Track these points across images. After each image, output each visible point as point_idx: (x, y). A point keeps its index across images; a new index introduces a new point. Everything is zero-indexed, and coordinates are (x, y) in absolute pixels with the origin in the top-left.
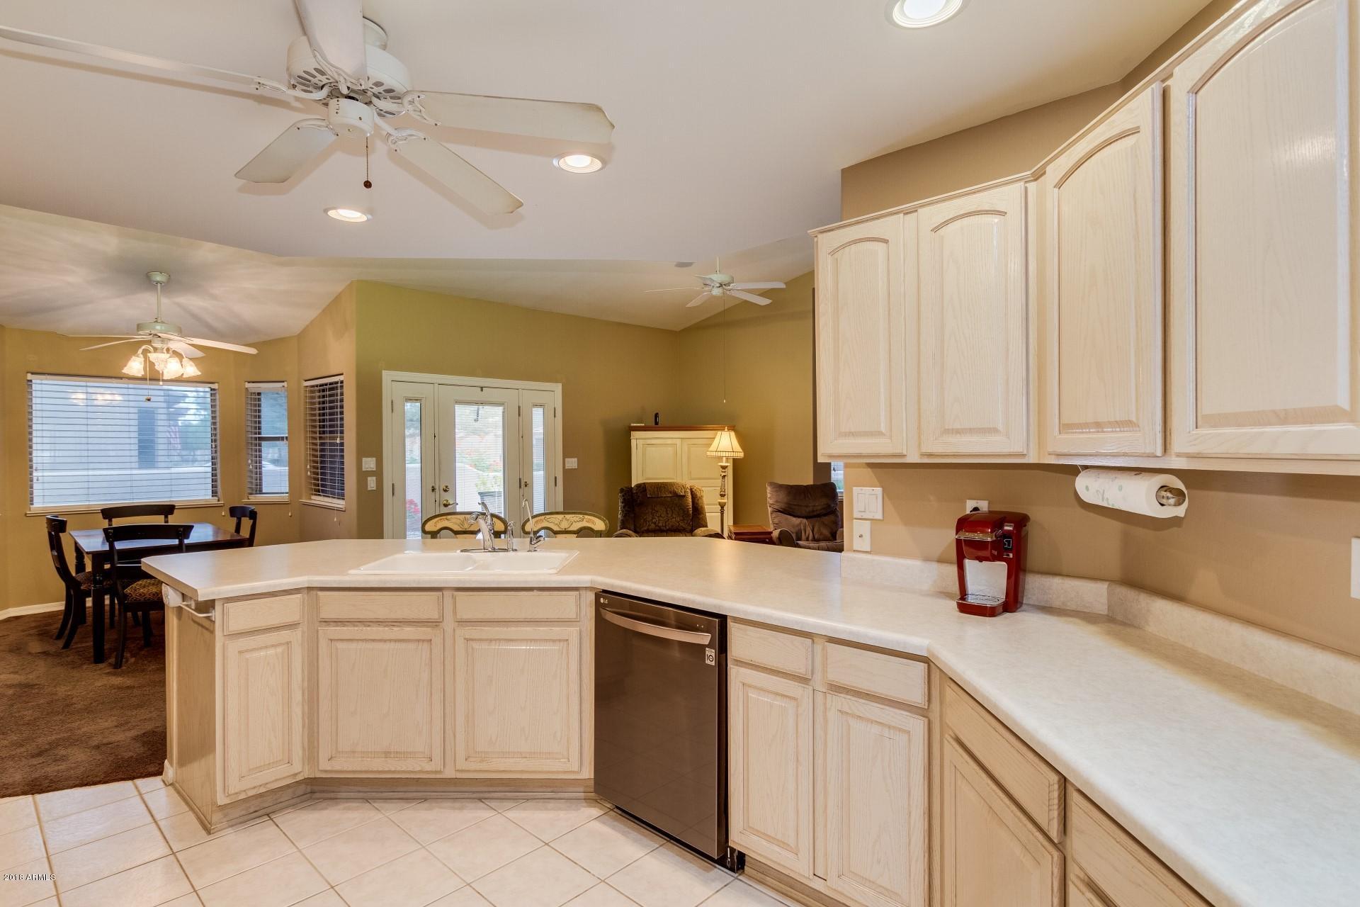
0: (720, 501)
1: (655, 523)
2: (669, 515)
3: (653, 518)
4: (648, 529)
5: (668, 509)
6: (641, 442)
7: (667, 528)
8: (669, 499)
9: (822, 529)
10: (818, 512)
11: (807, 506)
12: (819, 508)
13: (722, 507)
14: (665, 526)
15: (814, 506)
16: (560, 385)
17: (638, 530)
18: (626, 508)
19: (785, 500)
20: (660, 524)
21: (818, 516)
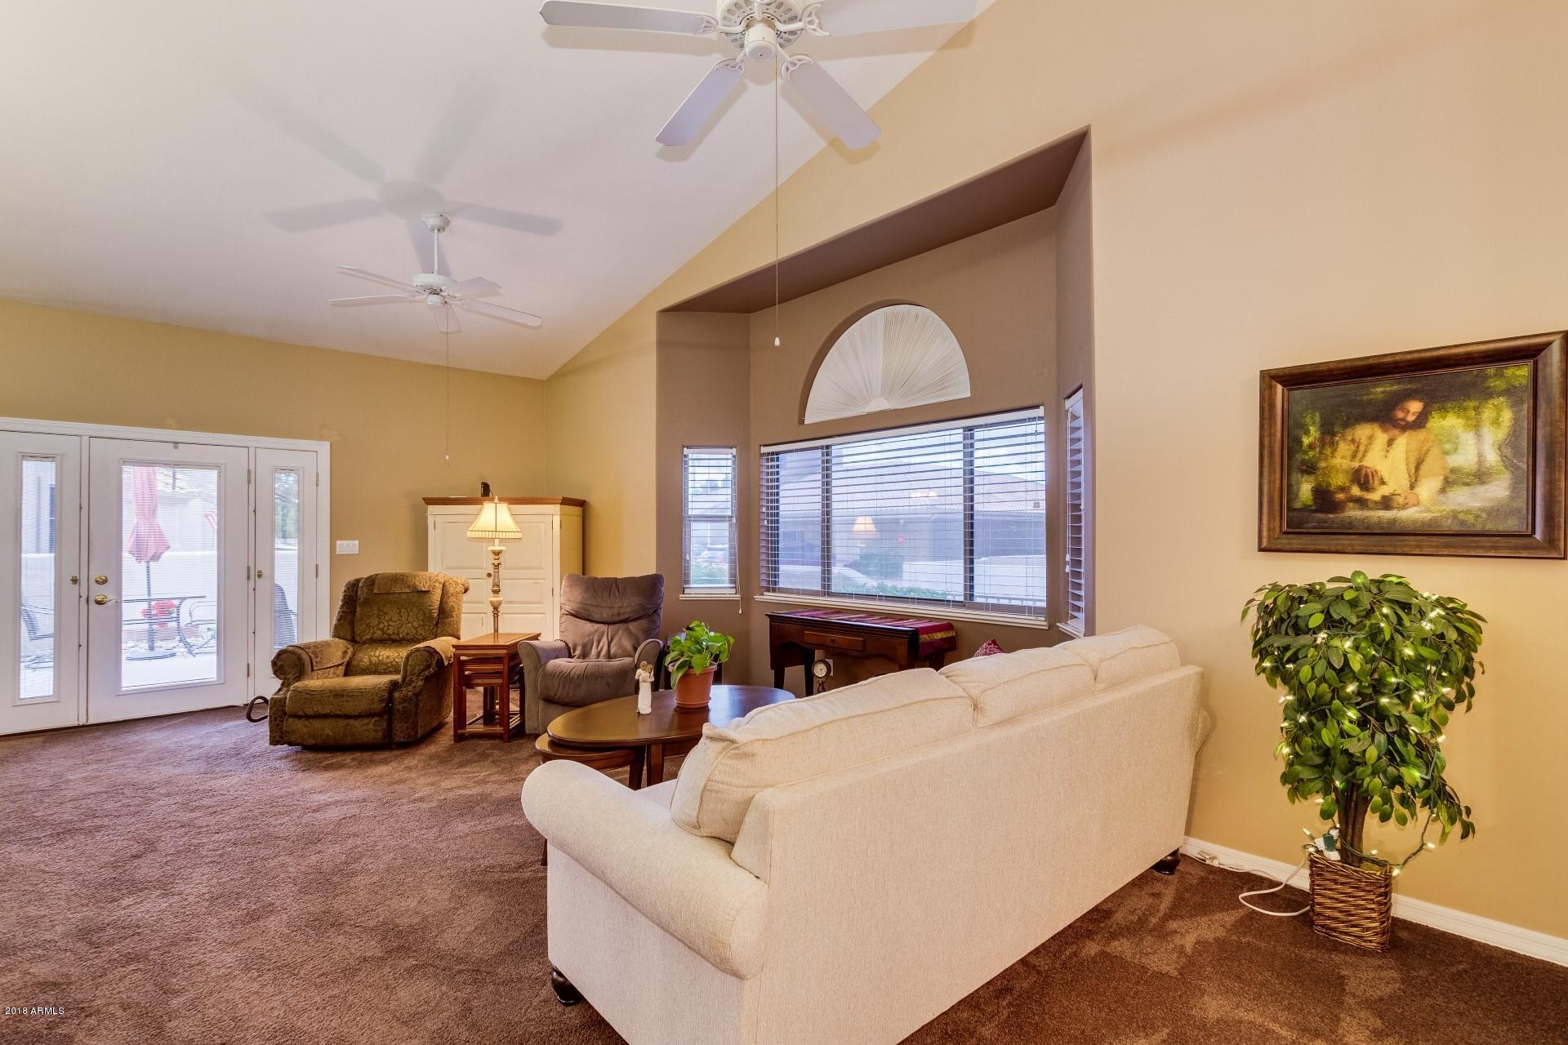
0: (492, 599)
1: (382, 630)
2: (403, 619)
3: (379, 623)
4: (372, 638)
5: (403, 610)
6: (439, 519)
7: (401, 636)
8: (404, 597)
9: (623, 640)
10: (626, 616)
11: (611, 608)
12: (629, 610)
13: (496, 608)
14: (398, 634)
15: (621, 607)
16: (327, 445)
17: (358, 638)
18: (344, 609)
19: (579, 599)
20: (390, 632)
21: (625, 621)
